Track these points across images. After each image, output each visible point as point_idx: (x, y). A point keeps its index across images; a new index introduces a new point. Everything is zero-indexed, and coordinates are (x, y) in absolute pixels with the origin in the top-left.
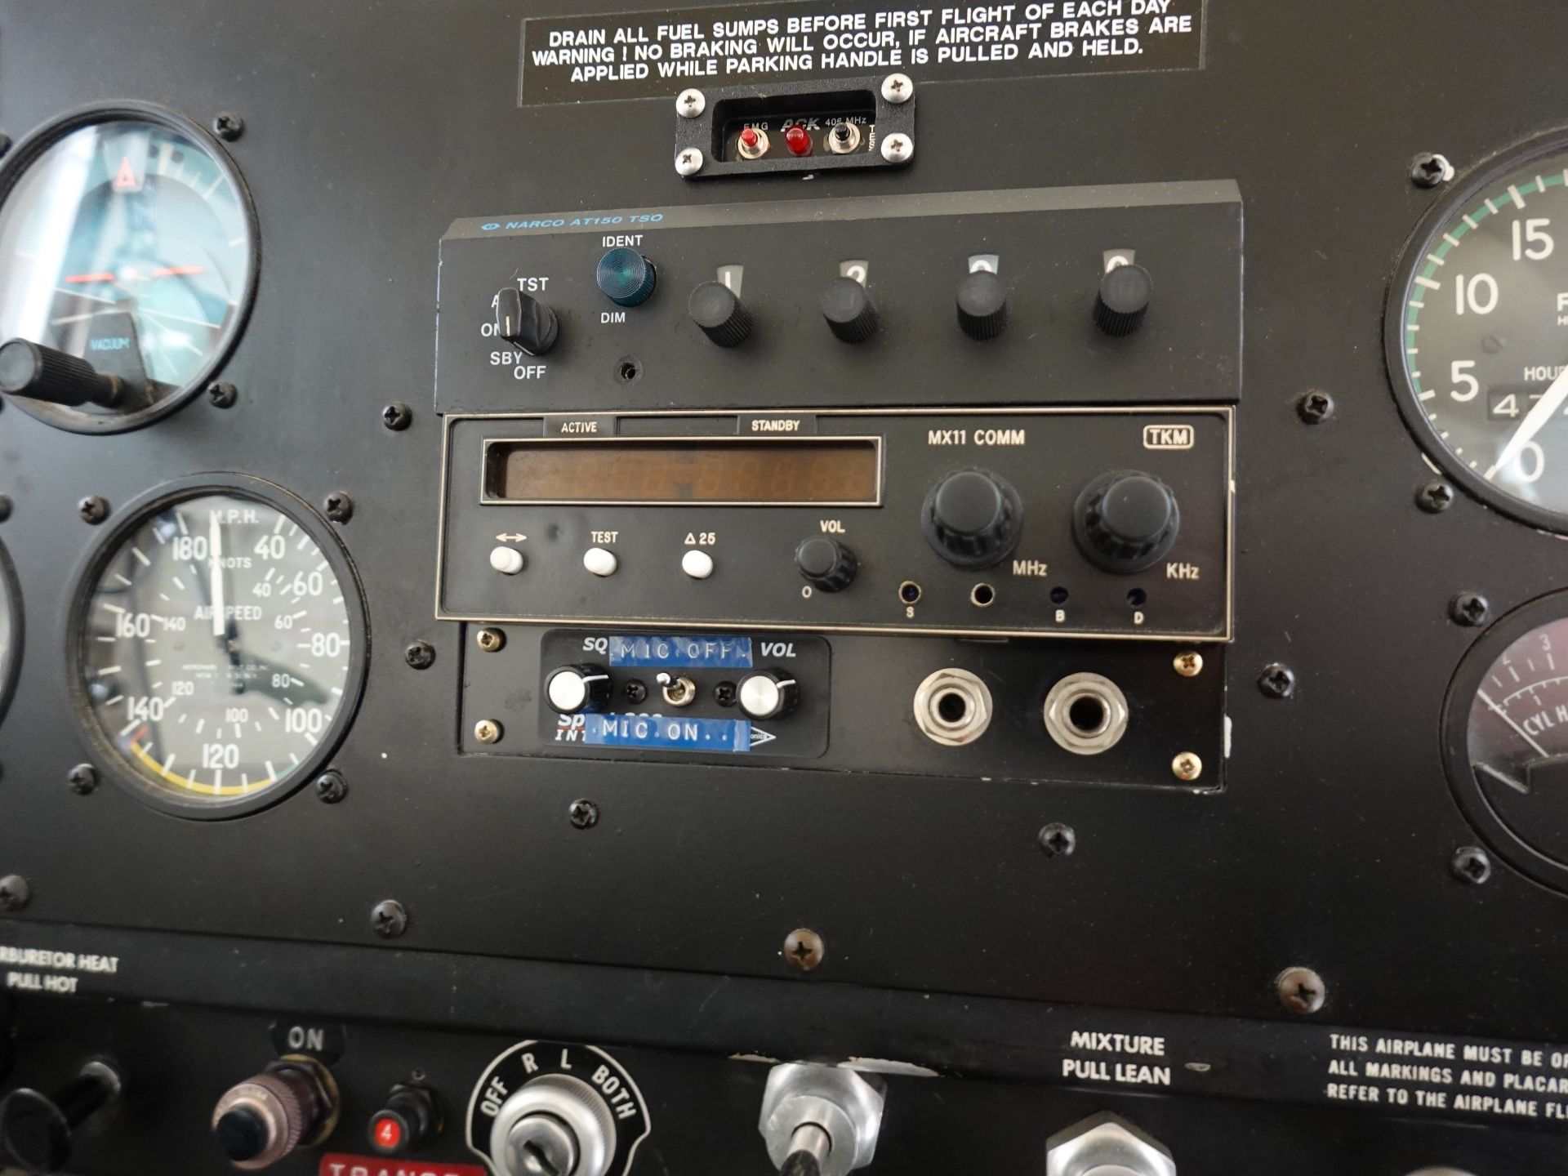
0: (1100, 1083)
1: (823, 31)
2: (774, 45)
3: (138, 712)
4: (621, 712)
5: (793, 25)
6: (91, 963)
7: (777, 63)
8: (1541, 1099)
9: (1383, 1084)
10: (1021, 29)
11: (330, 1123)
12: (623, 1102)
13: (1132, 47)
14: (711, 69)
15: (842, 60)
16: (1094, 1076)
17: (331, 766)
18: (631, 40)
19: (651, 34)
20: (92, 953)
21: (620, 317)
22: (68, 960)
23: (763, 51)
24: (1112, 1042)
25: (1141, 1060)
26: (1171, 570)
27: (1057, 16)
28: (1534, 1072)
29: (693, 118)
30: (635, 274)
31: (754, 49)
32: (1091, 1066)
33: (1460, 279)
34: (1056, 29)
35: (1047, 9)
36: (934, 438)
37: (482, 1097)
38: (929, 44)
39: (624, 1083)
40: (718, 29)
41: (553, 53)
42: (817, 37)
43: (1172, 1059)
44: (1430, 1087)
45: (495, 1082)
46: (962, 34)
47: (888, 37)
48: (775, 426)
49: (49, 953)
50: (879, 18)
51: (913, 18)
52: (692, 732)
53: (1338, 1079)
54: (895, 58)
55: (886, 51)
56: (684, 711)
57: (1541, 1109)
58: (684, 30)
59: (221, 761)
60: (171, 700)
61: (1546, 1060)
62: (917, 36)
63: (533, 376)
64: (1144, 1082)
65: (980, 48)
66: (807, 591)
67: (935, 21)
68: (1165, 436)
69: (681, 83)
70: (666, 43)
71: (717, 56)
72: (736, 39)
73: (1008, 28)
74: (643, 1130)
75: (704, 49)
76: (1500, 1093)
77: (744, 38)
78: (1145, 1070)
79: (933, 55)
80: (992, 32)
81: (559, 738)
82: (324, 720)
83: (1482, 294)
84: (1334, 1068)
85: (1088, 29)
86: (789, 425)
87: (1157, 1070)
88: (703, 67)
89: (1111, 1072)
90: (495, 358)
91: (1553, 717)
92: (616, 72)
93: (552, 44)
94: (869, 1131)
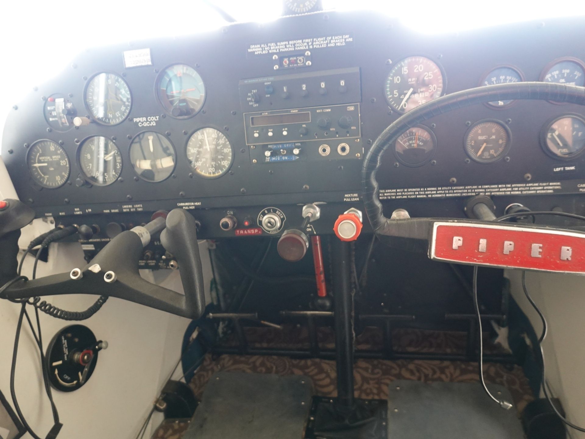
0: (349, 201)
1: (295, 44)
2: (288, 46)
3: (197, 164)
4: (275, 157)
5: (290, 42)
6: (196, 204)
7: (288, 49)
8: (407, 195)
9: (387, 196)
10: (326, 42)
11: (236, 225)
12: (281, 215)
13: (344, 44)
14: (278, 51)
15: (299, 48)
16: (348, 200)
17: (231, 169)
18: (264, 46)
19: (267, 45)
20: (196, 202)
21: (269, 96)
22: (193, 204)
23: (286, 47)
24: (351, 195)
25: (355, 197)
26: (352, 128)
27: (332, 39)
28: (406, 192)
29: (276, 60)
30: (271, 90)
31: (284, 47)
32: (348, 199)
33: (395, 77)
34: (332, 41)
35: (330, 38)
36: (318, 111)
37: (259, 218)
38: (312, 45)
39: (281, 213)
40: (278, 44)
41: (251, 49)
42: (294, 44)
43: (359, 197)
44: (393, 196)
45: (261, 215)
46: (317, 43)
47: (306, 44)
48: (294, 111)
49: (189, 203)
50: (304, 41)
51: (309, 40)
52: (286, 158)
53: (381, 196)
54: (307, 48)
55: (306, 46)
56: (285, 155)
57: (407, 197)
58: (273, 44)
59: (212, 170)
60: (202, 162)
61: (408, 190)
62: (310, 44)
63: (256, 106)
64: (355, 201)
65: (320, 45)
66: (301, 136)
67: (313, 40)
68: (350, 108)
69: (273, 54)
70: (270, 47)
71: (278, 49)
72: (281, 45)
73: (324, 41)
74: (285, 219)
75: (276, 47)
76: (402, 195)
77: (283, 45)
78: (355, 199)
79: (313, 46)
80: (322, 42)
81: (266, 161)
82: (228, 163)
83: (398, 80)
84: (380, 195)
85: (337, 40)
86: (297, 111)
87: (357, 198)
88: (276, 50)
89: (351, 199)
90: (250, 104)
91: (409, 143)
92: (262, 52)
93: (251, 48)
94: (318, 215)
